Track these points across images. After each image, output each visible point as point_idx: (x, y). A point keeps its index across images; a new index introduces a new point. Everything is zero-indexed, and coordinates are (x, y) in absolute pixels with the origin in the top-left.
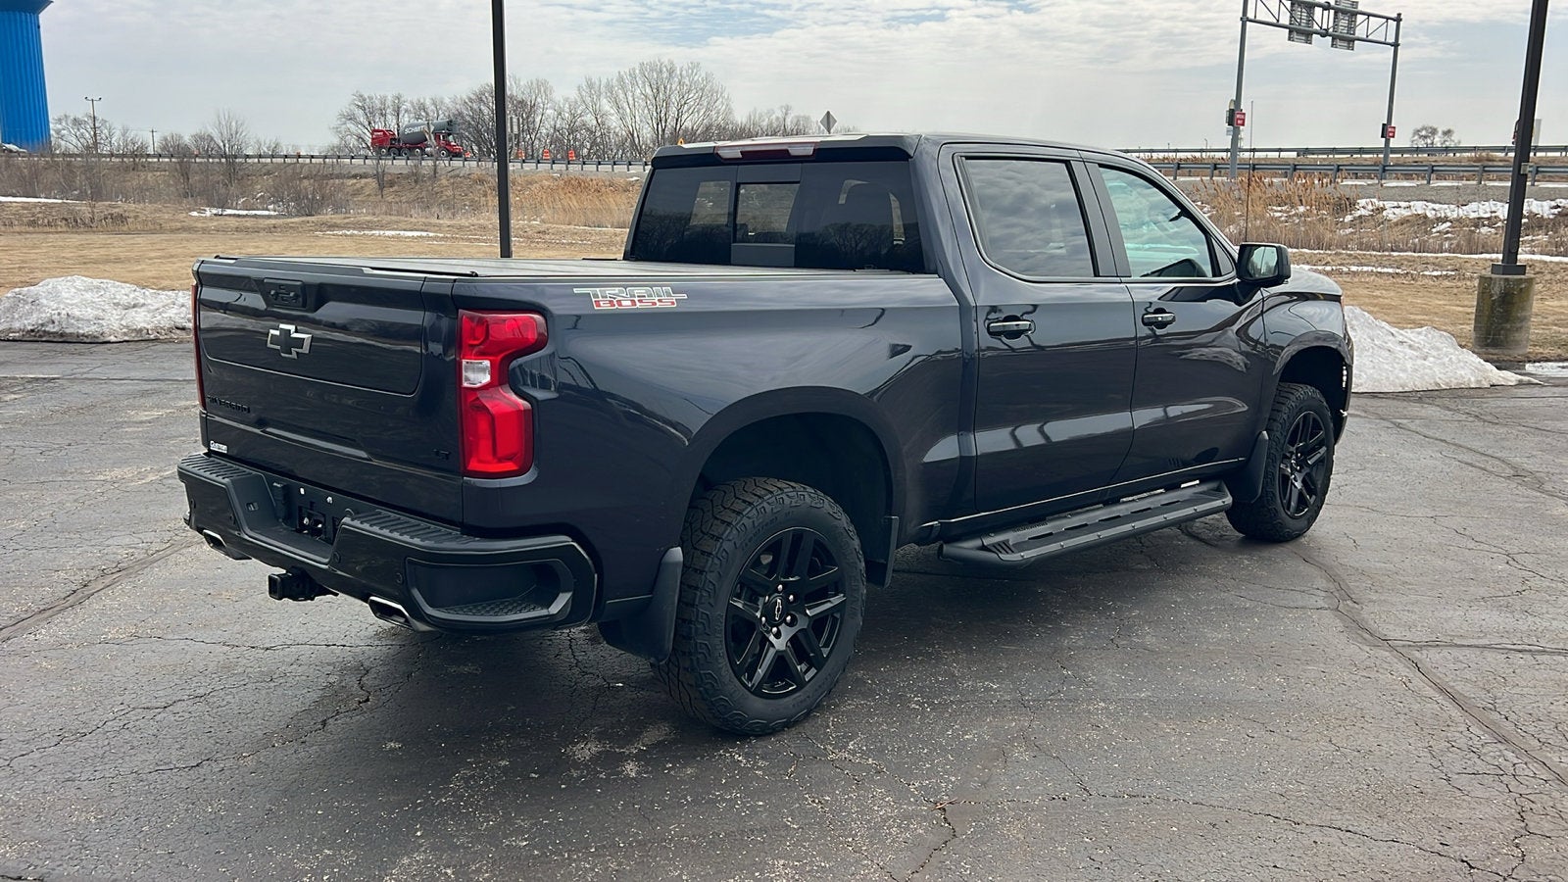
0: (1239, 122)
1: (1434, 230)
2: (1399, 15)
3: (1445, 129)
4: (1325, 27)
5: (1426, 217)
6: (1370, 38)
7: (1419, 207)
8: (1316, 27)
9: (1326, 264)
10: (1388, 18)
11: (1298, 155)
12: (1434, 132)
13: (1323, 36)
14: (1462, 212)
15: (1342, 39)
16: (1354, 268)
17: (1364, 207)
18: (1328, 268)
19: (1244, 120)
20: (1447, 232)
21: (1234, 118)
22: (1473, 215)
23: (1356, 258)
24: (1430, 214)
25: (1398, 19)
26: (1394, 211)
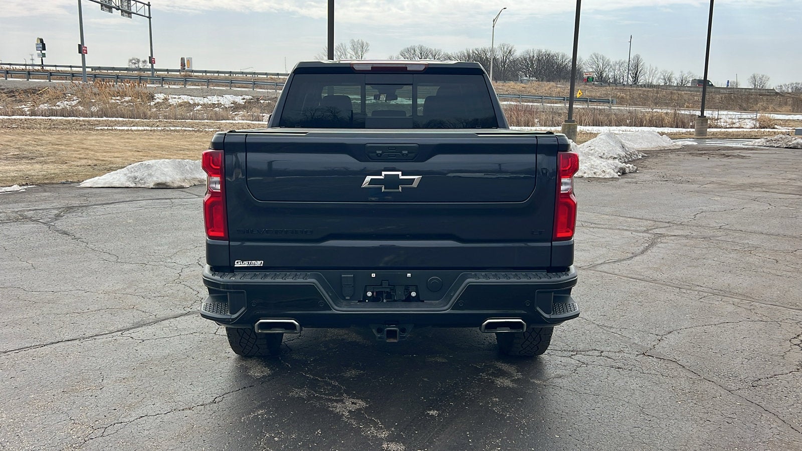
0: (85, 51)
1: (195, 109)
2: (149, 3)
3: (143, 60)
4: (117, 5)
5: (189, 103)
6: (138, 13)
7: (185, 98)
8: (113, 4)
9: (158, 126)
10: (144, 4)
11: (92, 70)
12: (138, 61)
13: (118, 9)
14: (206, 101)
15: (126, 12)
16: (172, 128)
17: (159, 97)
18: (159, 128)
19: (86, 50)
20: (201, 110)
21: (82, 49)
22: (209, 103)
23: (170, 123)
24: (191, 102)
25: (149, 5)
26: (174, 100)
